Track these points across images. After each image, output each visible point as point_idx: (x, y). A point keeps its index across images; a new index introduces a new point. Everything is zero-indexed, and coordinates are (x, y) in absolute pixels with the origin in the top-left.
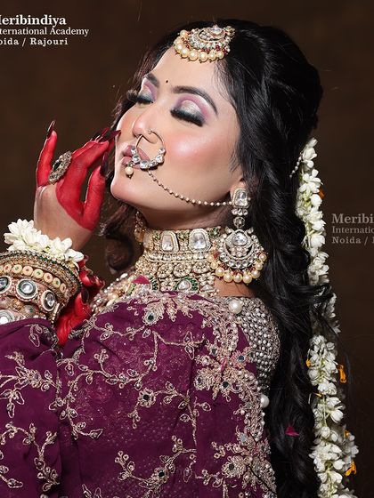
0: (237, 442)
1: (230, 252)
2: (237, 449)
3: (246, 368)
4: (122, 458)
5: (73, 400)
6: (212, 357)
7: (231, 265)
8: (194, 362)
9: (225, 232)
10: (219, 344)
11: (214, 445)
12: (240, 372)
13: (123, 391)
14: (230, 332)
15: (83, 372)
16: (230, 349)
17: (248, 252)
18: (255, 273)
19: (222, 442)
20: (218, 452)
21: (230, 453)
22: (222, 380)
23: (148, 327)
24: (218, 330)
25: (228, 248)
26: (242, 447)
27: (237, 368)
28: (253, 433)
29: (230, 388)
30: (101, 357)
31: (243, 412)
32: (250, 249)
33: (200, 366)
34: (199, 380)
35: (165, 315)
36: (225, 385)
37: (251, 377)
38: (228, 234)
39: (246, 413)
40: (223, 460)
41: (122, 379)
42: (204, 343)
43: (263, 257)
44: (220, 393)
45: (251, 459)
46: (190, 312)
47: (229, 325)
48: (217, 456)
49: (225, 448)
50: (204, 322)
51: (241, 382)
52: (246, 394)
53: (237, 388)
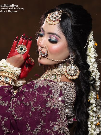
0: (57, 122)
1: (70, 71)
2: (57, 123)
3: (61, 101)
4: (27, 125)
5: (15, 109)
6: (51, 98)
7: (70, 74)
8: (46, 99)
9: (68, 65)
10: (53, 95)
11: (50, 122)
12: (59, 103)
13: (28, 107)
14: (58, 92)
15: (17, 102)
16: (57, 96)
17: (75, 71)
18: (77, 76)
19: (53, 121)
20: (51, 124)
21: (55, 124)
22: (54, 105)
23: (35, 89)
24: (54, 91)
25: (69, 70)
26: (58, 123)
27: (58, 101)
28: (62, 119)
29: (56, 107)
30: (23, 98)
31: (59, 113)
32: (75, 70)
33: (48, 101)
34: (47, 104)
35: (40, 86)
36: (55, 106)
37: (62, 104)
38: (69, 66)
39: (60, 114)
40: (53, 126)
41: (27, 104)
42: (49, 94)
43: (79, 72)
44: (53, 108)
45: (61, 126)
46: (47, 85)
47: (58, 90)
48: (51, 125)
49: (54, 123)
50: (50, 89)
51: (59, 105)
52: (61, 109)
53: (58, 107)
